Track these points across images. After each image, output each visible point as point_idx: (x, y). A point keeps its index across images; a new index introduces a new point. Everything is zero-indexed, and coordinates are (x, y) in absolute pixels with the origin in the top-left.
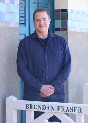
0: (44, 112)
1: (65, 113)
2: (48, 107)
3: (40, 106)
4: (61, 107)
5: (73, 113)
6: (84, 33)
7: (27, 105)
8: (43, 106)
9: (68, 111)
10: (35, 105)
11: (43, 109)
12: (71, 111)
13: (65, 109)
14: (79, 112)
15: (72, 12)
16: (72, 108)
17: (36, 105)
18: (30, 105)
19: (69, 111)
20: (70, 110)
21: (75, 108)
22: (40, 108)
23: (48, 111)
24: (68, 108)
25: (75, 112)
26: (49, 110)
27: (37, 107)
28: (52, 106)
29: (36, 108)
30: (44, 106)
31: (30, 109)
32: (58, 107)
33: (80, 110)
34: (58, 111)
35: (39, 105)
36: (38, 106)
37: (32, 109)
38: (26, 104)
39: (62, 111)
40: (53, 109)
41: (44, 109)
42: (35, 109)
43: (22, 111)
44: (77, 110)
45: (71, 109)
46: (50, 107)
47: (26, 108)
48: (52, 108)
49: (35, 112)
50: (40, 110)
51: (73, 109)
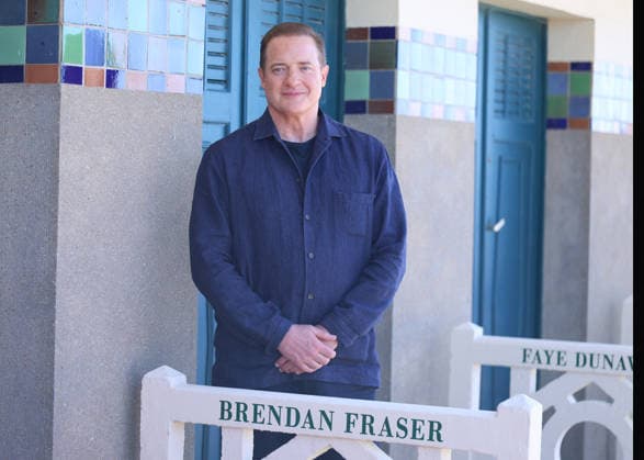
0: (294, 435)
1: (375, 442)
2: (309, 414)
3: (277, 410)
4: (361, 418)
5: (408, 440)
6: (459, 122)
7: (226, 407)
8: (289, 409)
9: (390, 435)
10: (256, 406)
11: (288, 424)
12: (402, 433)
13: (378, 426)
14: (431, 439)
15: (413, 40)
16: (402, 422)
17: (259, 408)
18: (238, 404)
19: (394, 433)
20: (394, 429)
21: (415, 422)
22: (278, 419)
23: (308, 430)
24: (386, 422)
25: (414, 437)
26: (312, 427)
27: (265, 413)
28: (323, 413)
29: (259, 420)
30: (293, 412)
31: (238, 419)
32: (349, 415)
33: (436, 430)
34: (348, 430)
35: (272, 408)
36: (267, 409)
37: (245, 420)
38: (223, 403)
39: (364, 432)
40: (330, 424)
41: (293, 422)
42: (255, 421)
43: (206, 428)
44: (425, 430)
45: (400, 426)
46: (316, 417)
47: (222, 418)
48: (323, 420)
49: (256, 432)
50: (275, 428)
51: (409, 427)
